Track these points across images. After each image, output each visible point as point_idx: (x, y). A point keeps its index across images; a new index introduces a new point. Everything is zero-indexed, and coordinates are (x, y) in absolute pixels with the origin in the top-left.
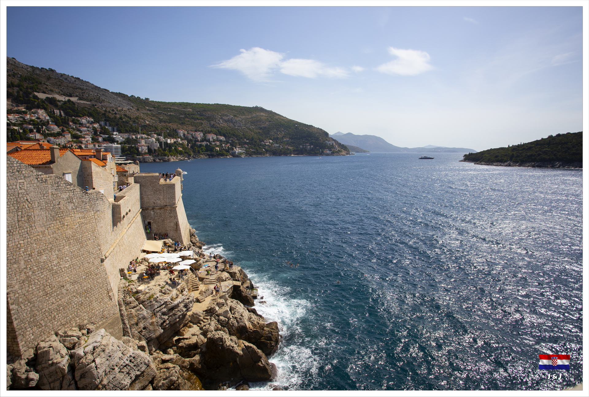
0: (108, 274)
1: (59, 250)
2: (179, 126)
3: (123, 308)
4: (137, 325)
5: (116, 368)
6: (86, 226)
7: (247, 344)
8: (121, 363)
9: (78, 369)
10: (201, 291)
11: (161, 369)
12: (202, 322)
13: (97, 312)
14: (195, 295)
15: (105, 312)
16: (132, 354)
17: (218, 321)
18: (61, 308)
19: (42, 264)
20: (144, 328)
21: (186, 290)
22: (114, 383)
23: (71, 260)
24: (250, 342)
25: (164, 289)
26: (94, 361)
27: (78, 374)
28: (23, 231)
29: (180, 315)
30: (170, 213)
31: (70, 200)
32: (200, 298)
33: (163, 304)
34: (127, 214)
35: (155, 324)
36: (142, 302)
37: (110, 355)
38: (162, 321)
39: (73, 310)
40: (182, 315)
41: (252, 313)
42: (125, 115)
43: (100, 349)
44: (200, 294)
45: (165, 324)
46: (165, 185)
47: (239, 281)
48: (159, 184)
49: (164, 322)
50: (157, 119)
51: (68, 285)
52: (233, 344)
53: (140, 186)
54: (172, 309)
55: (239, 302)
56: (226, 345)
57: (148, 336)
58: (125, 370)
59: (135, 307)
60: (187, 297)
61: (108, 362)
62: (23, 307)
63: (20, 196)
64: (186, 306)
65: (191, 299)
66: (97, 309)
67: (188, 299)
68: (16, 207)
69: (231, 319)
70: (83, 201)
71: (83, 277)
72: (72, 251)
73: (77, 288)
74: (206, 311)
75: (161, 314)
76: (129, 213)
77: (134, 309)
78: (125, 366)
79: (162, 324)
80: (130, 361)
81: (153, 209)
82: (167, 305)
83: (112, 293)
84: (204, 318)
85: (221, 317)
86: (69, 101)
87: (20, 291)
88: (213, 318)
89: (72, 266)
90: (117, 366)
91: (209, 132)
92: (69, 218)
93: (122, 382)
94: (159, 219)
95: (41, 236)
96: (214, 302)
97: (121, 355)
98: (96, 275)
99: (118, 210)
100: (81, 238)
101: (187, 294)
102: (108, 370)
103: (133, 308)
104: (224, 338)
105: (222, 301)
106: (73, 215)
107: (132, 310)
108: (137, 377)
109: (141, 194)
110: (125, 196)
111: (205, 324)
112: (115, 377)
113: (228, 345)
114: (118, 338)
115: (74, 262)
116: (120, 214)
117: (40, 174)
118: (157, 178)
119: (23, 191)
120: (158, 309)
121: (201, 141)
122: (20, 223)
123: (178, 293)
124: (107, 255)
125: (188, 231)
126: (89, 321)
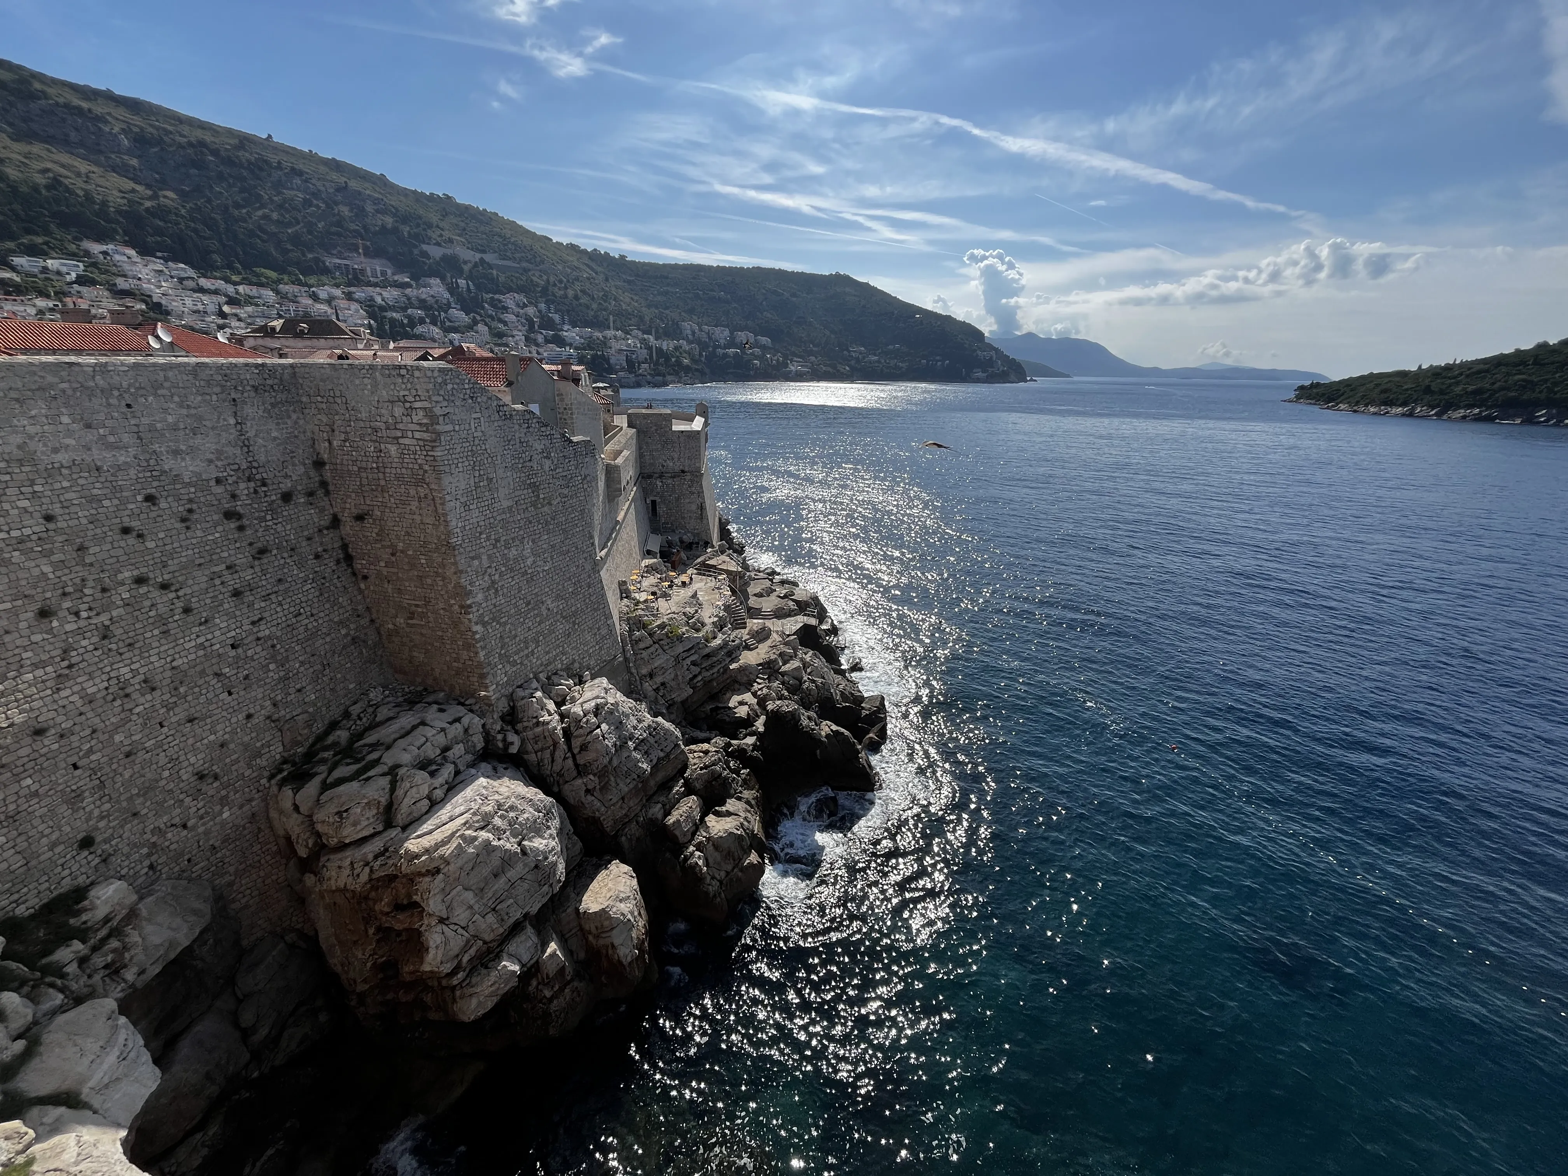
0: (605, 588)
1: (533, 541)
2: (684, 314)
3: (629, 648)
4: (652, 678)
7: (834, 727)
8: (637, 736)
9: (577, 737)
10: (751, 631)
12: (754, 683)
13: (591, 650)
14: (744, 634)
15: (603, 652)
16: (651, 724)
17: (783, 683)
18: (541, 638)
19: (511, 562)
20: (663, 684)
24: (837, 725)
25: (693, 620)
26: (599, 726)
27: (576, 743)
28: (483, 503)
29: (719, 669)
30: (690, 486)
32: (751, 642)
33: (692, 647)
34: (628, 483)
35: (681, 678)
36: (658, 640)
37: (620, 720)
38: (691, 676)
40: (723, 667)
41: (840, 676)
43: (606, 709)
44: (749, 634)
45: (695, 681)
46: (682, 432)
47: (814, 617)
48: (671, 430)
49: (695, 676)
50: (642, 301)
51: (549, 602)
52: (812, 725)
53: (638, 432)
54: (708, 656)
55: (816, 654)
56: (802, 725)
57: (669, 698)
59: (647, 647)
60: (731, 639)
63: (477, 442)
64: (730, 653)
65: (737, 642)
67: (733, 641)
68: (472, 463)
69: (805, 682)
70: (565, 457)
74: (761, 665)
75: (689, 663)
78: (643, 740)
79: (691, 679)
80: (650, 734)
81: (661, 476)
82: (698, 648)
83: (612, 621)
84: (758, 677)
85: (788, 678)
87: (484, 605)
88: (774, 679)
89: (552, 569)
90: (631, 739)
91: (742, 328)
92: (546, 486)
93: (640, 765)
94: (670, 496)
95: (508, 515)
96: (774, 651)
97: (635, 723)
98: (589, 587)
99: (615, 475)
100: (563, 522)
101: (729, 632)
102: (619, 743)
103: (644, 649)
104: (796, 712)
105: (788, 650)
106: (550, 481)
107: (644, 651)
108: (661, 760)
109: (640, 448)
110: (621, 452)
111: (760, 686)
113: (804, 725)
116: (620, 482)
117: (501, 403)
118: (668, 419)
119: (480, 434)
120: (685, 655)
121: (726, 347)
122: (479, 490)
123: (716, 630)
124: (603, 554)
125: (717, 520)
126: (580, 664)
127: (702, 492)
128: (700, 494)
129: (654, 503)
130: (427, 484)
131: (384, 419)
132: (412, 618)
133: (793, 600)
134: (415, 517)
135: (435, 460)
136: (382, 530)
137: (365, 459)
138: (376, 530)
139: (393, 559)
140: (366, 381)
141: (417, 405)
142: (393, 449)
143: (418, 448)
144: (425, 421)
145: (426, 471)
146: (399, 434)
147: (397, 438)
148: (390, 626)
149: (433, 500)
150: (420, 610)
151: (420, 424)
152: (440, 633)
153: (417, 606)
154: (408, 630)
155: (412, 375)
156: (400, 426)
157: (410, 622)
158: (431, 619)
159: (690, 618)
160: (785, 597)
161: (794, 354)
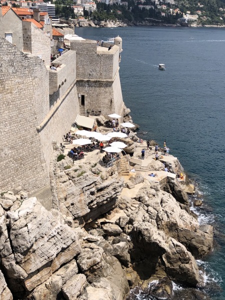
0: (42, 144)
3: (54, 181)
4: (66, 200)
5: (46, 237)
6: (24, 92)
7: (176, 242)
8: (50, 233)
9: (13, 230)
10: (131, 177)
11: (85, 247)
12: (129, 210)
13: (30, 181)
14: (125, 179)
15: (37, 182)
16: (59, 227)
17: (147, 211)
20: (72, 204)
21: (116, 173)
22: (42, 250)
23: (10, 125)
24: (179, 241)
26: (26, 225)
29: (108, 198)
31: (11, 63)
32: (130, 183)
33: (92, 183)
34: (63, 84)
35: (83, 202)
36: (72, 178)
37: (40, 223)
38: (90, 201)
39: (10, 174)
40: (110, 198)
41: (185, 211)
43: (32, 215)
44: (130, 179)
45: (92, 204)
46: (103, 55)
47: (173, 172)
48: (96, 53)
49: (92, 202)
52: (160, 239)
53: (77, 53)
54: (101, 190)
55: (171, 196)
56: (153, 238)
57: (75, 213)
58: (53, 240)
59: (65, 182)
60: (117, 181)
61: (38, 230)
64: (115, 190)
65: (120, 183)
66: (31, 177)
67: (118, 183)
69: (160, 212)
70: (23, 66)
71: (20, 144)
72: (11, 116)
73: (14, 153)
74: (135, 198)
75: (89, 193)
76: (65, 83)
77: (65, 183)
78: (53, 237)
79: (89, 203)
80: (58, 233)
82: (96, 185)
83: (45, 164)
84: (132, 206)
85: (150, 209)
88: (141, 208)
89: (10, 131)
90: (46, 234)
92: (10, 82)
93: (50, 251)
94: (93, 93)
96: (144, 191)
97: (50, 225)
98: (32, 143)
99: (55, 78)
100: (19, 104)
101: (116, 177)
102: (38, 237)
104: (151, 230)
106: (13, 79)
107: (62, 184)
108: (63, 250)
109: (77, 63)
110: (61, 64)
111: (132, 212)
112: (43, 245)
113: (155, 239)
114: (48, 209)
115: (12, 128)
116: (56, 83)
118: (95, 46)
120: (87, 188)
123: (108, 175)
124: (42, 124)
125: (122, 110)
126: (22, 187)
127: (113, 92)
128: (111, 93)
129: (83, 97)
159: (93, 167)
161: (188, 9)
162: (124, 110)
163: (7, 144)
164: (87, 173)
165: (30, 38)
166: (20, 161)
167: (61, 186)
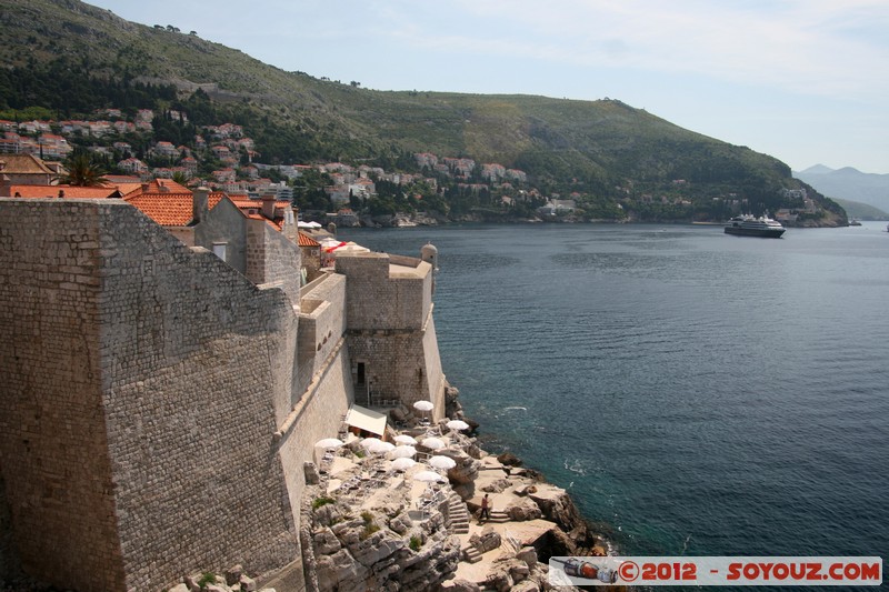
0: (285, 470)
1: (201, 408)
2: (421, 144)
3: (310, 550)
6: (250, 361)
10: (473, 537)
13: (260, 551)
14: (463, 541)
15: (276, 554)
18: (199, 530)
19: (171, 433)
21: (443, 528)
23: (220, 431)
25: (396, 519)
28: (144, 360)
30: (407, 347)
31: (226, 303)
32: (471, 551)
33: (392, 556)
34: (325, 341)
36: (348, 544)
39: (218, 538)
40: (431, 585)
42: (307, 121)
44: (470, 541)
46: (401, 280)
48: (387, 277)
50: (373, 130)
51: (212, 485)
53: (347, 279)
54: (412, 568)
59: (333, 552)
60: (445, 546)
62: (136, 516)
63: (145, 288)
64: (441, 566)
65: (453, 551)
66: (261, 544)
67: (447, 550)
68: (137, 312)
70: (248, 307)
71: (240, 471)
72: (222, 411)
73: (227, 492)
74: (483, 583)
75: (387, 577)
76: (328, 341)
77: (332, 555)
81: (372, 334)
82: (400, 557)
83: (290, 514)
86: (200, 91)
87: (132, 483)
89: (220, 444)
91: (490, 161)
92: (222, 341)
94: (382, 358)
95: (173, 374)
96: (503, 566)
99: (310, 331)
100: (239, 386)
101: (444, 537)
103: (329, 554)
105: (522, 566)
106: (228, 335)
107: (329, 557)
109: (348, 299)
110: (321, 302)
115: (225, 437)
116: (314, 340)
117: (179, 244)
118: (385, 264)
119: (149, 279)
120: (381, 565)
121: (470, 181)
122: (141, 343)
123: (426, 533)
124: (285, 427)
125: (442, 391)
126: (244, 567)
127: (423, 354)
128: (420, 356)
129: (361, 366)
130: (84, 336)
131: (47, 261)
132: (49, 496)
133: (535, 499)
134: (67, 373)
135: (95, 308)
136: (29, 388)
137: (22, 305)
138: (22, 388)
139: (37, 422)
140: (35, 219)
141: (84, 245)
142: (52, 294)
143: (79, 294)
144: (90, 264)
145: (83, 321)
146: (61, 278)
147: (58, 282)
148: (25, 505)
149: (88, 354)
150: (58, 486)
151: (84, 267)
152: (78, 517)
153: (56, 481)
154: (42, 509)
155: (83, 214)
156: (64, 269)
157: (48, 500)
158: (70, 499)
159: (393, 516)
160: (524, 494)
161: (553, 190)
162: (446, 390)
163: (214, 473)
164: (382, 532)
165: (263, 251)
166: (241, 507)
167: (326, 562)
